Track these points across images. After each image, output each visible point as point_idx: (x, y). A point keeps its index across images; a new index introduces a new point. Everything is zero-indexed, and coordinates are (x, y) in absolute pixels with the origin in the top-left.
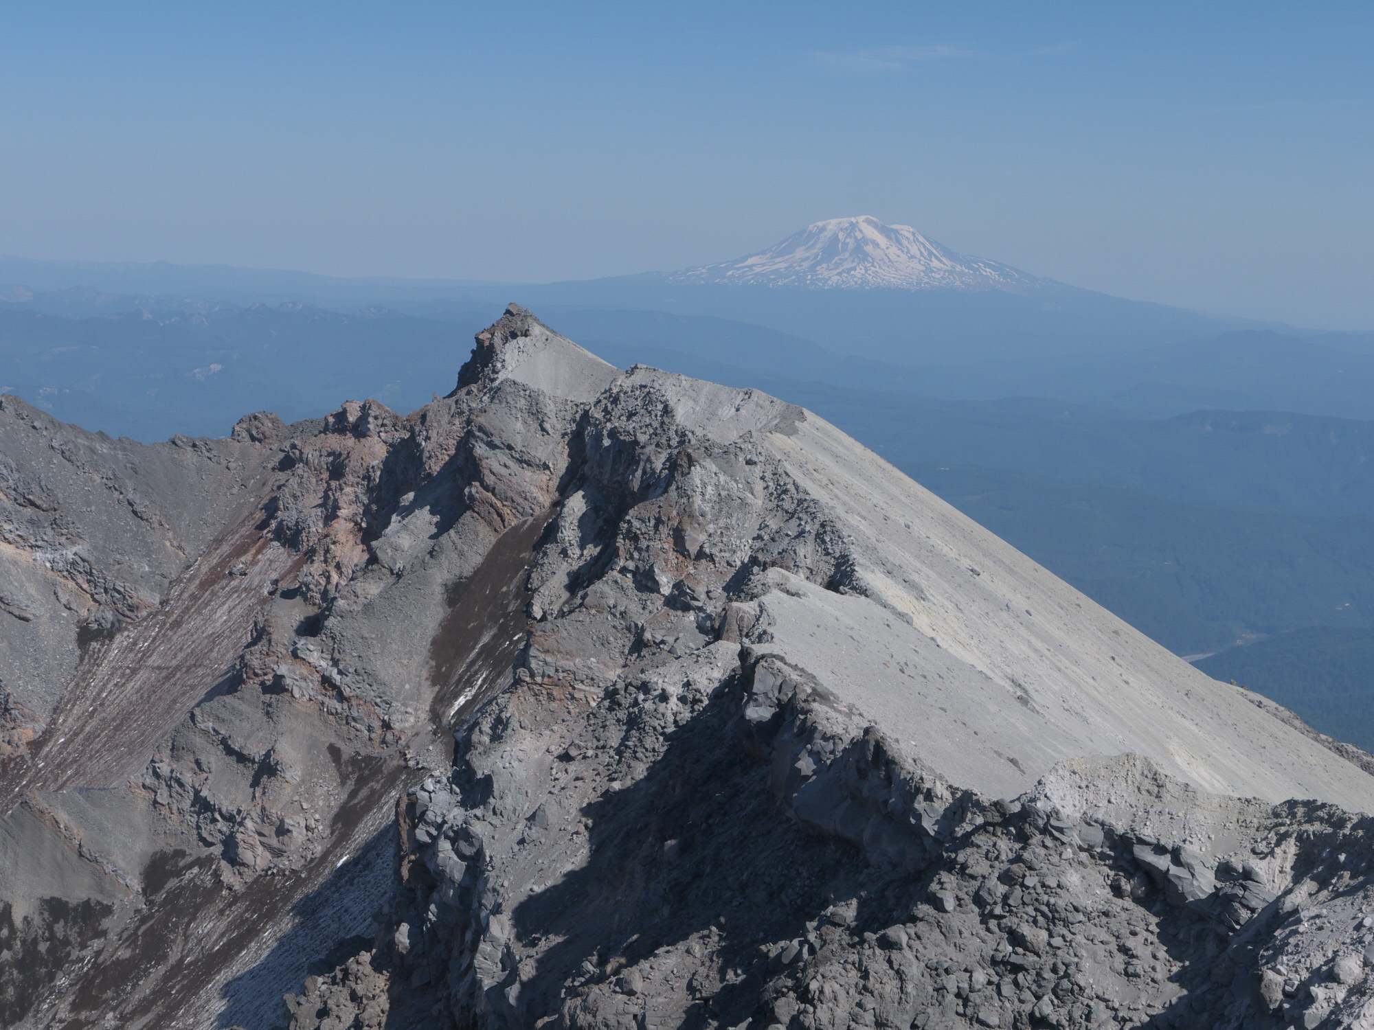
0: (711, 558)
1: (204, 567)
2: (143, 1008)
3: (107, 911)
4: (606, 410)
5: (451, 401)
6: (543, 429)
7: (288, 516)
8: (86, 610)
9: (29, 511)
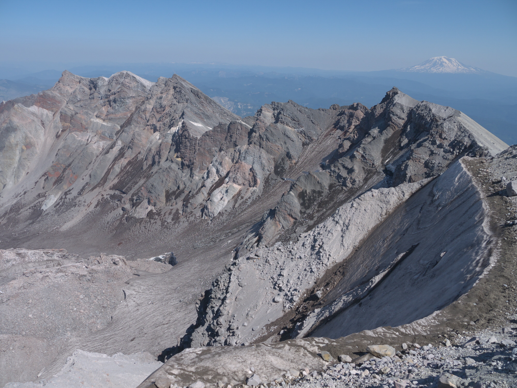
0: (447, 139)
1: (325, 133)
2: (330, 208)
3: (323, 192)
4: (417, 109)
5: (381, 105)
6: (404, 112)
7: (342, 124)
8: (303, 140)
9: (294, 121)
